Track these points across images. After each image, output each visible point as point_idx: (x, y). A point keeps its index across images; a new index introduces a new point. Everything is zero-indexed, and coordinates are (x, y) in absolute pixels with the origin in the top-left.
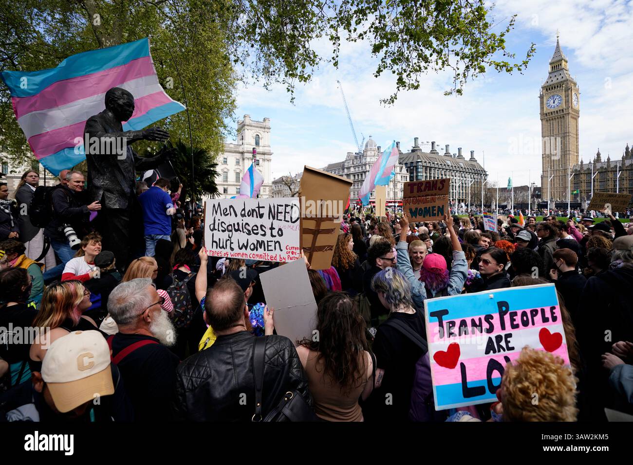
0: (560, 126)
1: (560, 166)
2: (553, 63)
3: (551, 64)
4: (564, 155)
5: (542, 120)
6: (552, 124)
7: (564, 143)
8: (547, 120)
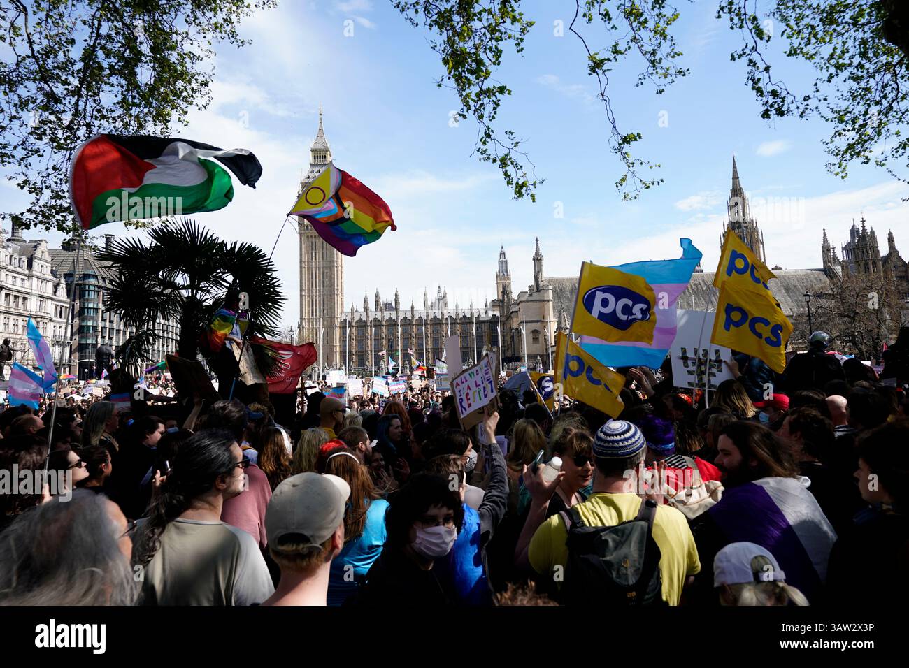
0: (325, 249)
1: (325, 311)
2: (316, 150)
3: (312, 151)
4: (331, 295)
5: (301, 234)
6: (314, 244)
7: (331, 277)
8: (308, 237)
